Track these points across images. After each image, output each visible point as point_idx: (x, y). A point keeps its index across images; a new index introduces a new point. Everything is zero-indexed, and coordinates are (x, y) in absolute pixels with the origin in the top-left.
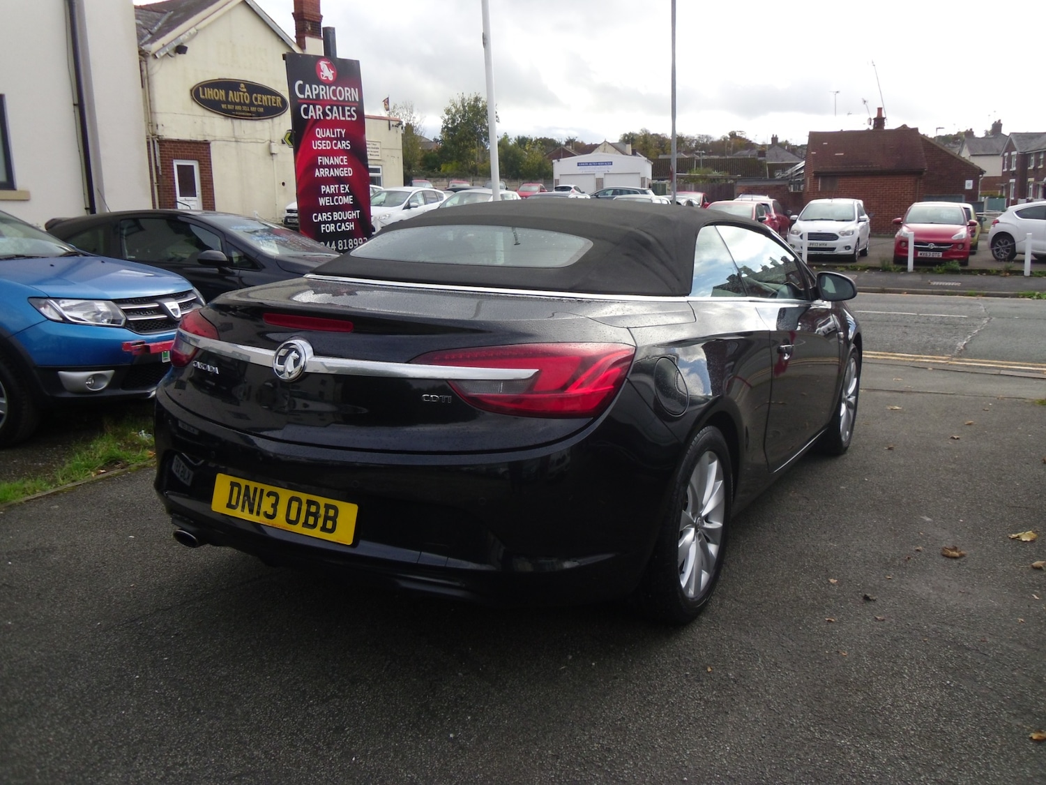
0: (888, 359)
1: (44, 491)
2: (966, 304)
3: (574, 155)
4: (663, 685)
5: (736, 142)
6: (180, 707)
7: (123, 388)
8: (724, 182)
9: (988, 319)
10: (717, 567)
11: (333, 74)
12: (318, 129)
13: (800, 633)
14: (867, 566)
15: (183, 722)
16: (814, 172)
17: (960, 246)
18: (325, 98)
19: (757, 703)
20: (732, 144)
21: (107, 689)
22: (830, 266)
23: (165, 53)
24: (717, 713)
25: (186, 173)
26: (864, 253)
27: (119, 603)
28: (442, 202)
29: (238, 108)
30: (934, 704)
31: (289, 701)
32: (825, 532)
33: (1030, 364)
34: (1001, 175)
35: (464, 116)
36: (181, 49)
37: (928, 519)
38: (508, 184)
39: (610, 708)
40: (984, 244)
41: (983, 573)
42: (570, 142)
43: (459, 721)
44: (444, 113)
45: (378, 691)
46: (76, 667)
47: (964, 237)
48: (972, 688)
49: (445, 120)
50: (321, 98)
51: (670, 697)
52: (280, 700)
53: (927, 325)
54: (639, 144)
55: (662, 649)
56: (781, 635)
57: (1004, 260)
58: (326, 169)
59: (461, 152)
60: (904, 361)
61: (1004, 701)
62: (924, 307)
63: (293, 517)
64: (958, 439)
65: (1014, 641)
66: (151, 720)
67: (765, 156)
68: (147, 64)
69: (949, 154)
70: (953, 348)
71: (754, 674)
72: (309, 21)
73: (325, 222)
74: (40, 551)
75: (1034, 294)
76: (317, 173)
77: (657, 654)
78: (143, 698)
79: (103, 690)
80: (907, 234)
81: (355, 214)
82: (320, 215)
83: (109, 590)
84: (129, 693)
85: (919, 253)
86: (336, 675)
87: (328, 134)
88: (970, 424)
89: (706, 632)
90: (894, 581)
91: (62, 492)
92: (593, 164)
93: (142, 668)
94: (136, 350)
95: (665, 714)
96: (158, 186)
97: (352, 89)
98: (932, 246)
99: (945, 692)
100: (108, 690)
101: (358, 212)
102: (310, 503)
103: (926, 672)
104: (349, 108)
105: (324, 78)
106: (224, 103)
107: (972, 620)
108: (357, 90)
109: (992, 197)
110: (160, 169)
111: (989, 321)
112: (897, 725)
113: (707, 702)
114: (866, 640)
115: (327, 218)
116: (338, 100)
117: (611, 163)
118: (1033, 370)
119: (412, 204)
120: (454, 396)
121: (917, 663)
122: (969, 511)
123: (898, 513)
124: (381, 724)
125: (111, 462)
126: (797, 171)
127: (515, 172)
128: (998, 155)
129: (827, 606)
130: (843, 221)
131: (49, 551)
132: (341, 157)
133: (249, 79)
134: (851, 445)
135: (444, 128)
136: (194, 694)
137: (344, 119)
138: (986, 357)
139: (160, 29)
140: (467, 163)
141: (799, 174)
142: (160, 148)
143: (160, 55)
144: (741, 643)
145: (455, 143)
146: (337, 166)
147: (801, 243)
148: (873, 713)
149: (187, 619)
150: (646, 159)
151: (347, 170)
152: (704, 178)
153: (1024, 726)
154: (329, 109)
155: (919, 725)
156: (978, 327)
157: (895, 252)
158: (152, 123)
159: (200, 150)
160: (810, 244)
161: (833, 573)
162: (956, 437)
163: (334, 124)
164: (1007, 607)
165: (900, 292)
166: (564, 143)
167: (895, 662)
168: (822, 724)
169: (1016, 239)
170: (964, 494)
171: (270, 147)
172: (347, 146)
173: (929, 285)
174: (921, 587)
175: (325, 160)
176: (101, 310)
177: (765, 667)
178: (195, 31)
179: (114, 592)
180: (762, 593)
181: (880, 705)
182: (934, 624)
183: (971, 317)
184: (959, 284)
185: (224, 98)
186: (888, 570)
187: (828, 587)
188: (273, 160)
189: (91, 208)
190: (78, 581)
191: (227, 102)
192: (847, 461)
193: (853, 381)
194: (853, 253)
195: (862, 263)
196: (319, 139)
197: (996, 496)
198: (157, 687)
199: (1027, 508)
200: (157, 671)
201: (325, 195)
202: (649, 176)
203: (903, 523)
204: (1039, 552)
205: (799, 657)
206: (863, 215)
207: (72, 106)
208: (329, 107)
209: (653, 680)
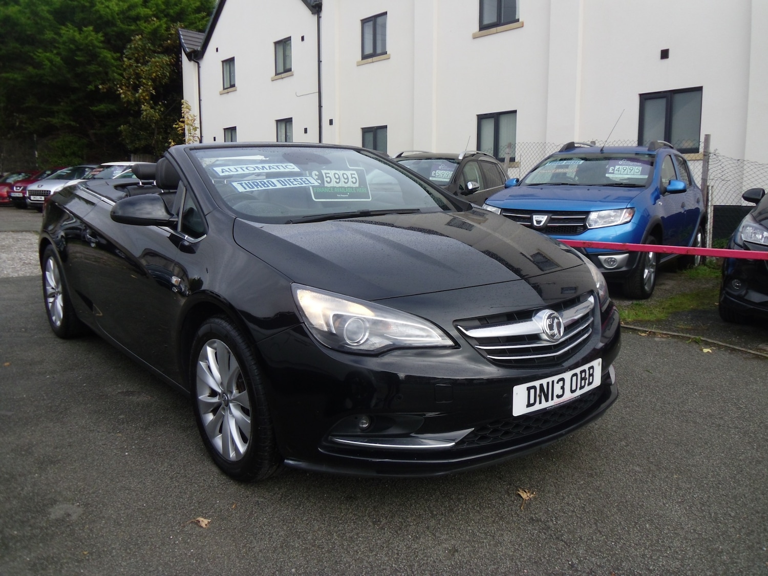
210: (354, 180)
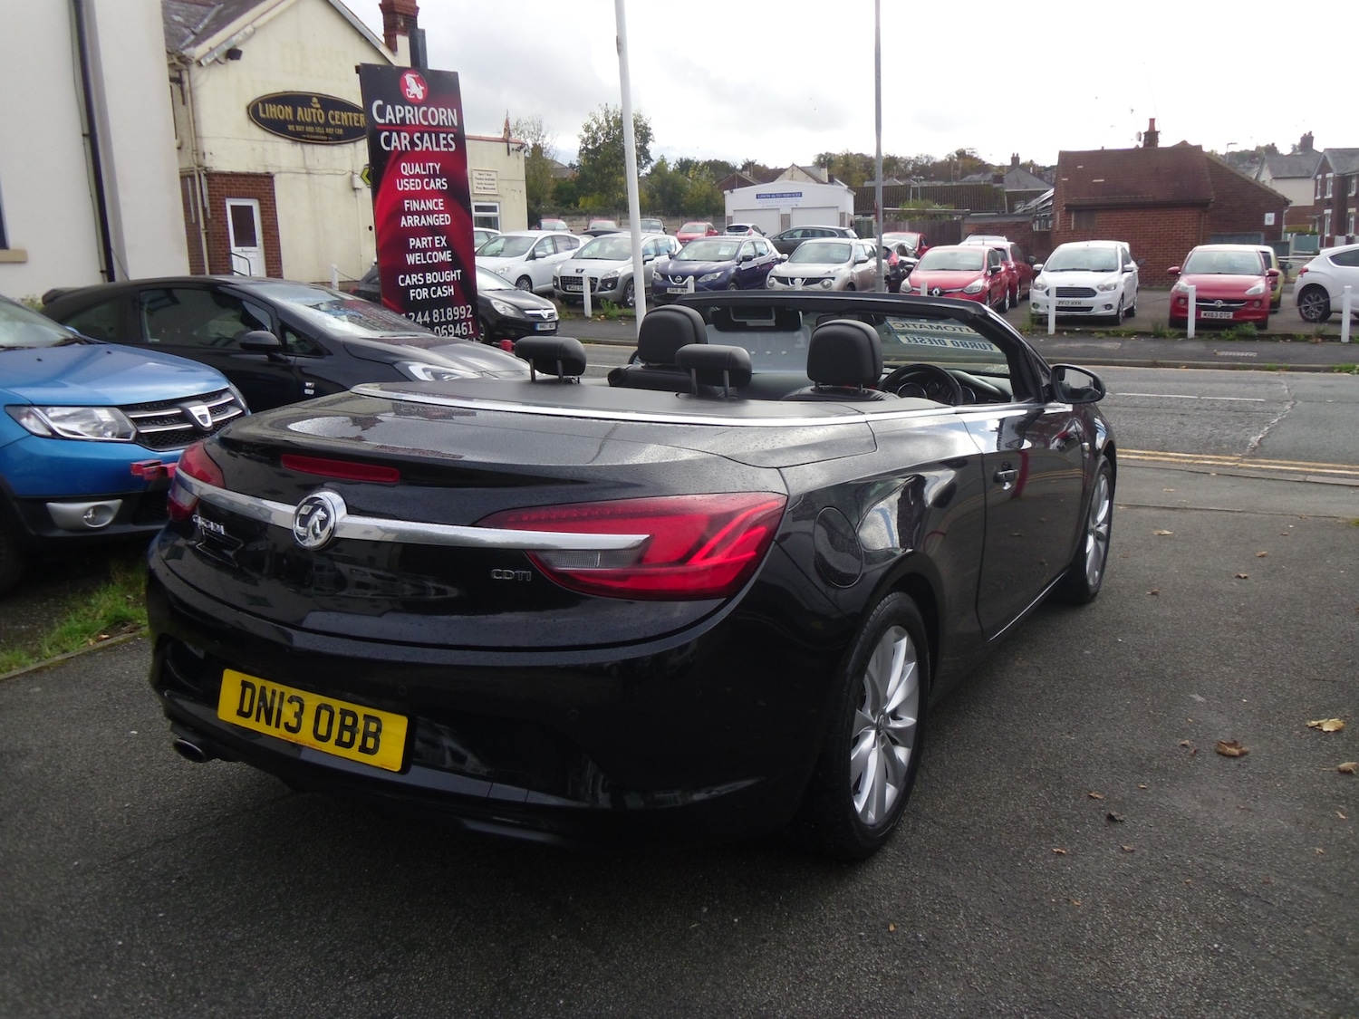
0: (1158, 461)
1: (24, 666)
2: (1263, 382)
3: (752, 184)
4: (827, 952)
5: (966, 163)
6: (173, 987)
7: (135, 523)
8: (948, 218)
9: (1292, 403)
10: (908, 780)
11: (423, 91)
12: (404, 164)
13: (1019, 872)
14: (1114, 770)
15: (175, 1010)
16: (1066, 205)
17: (1257, 304)
18: (413, 123)
19: (954, 979)
20: (960, 166)
21: (76, 961)
22: (1086, 331)
23: (213, 59)
24: (898, 993)
25: (243, 216)
26: (1130, 313)
27: (107, 832)
28: (577, 250)
29: (310, 129)
30: (1195, 979)
31: (322, 977)
32: (1060, 719)
33: (1346, 466)
34: (1313, 204)
35: (608, 133)
36: (233, 54)
37: (1199, 699)
38: (666, 223)
39: (754, 987)
40: (1289, 299)
41: (1270, 779)
42: (749, 166)
43: (547, 1006)
44: (583, 130)
45: (442, 962)
46: (38, 929)
47: (1261, 292)
48: (1248, 954)
49: (583, 140)
50: (408, 122)
51: (835, 969)
52: (308, 976)
53: (1210, 412)
54: (838, 168)
55: (830, 898)
56: (992, 875)
57: (1314, 321)
58: (415, 217)
59: (605, 181)
60: (1180, 463)
61: (1291, 973)
62: (1209, 387)
63: (322, 730)
64: (1245, 577)
65: (1307, 882)
66: (133, 1008)
67: (1002, 182)
68: (189, 74)
69: (1243, 179)
70: (1244, 444)
71: (952, 935)
72: (401, 14)
73: (415, 287)
74: (8, 756)
75: (1354, 368)
76: (403, 222)
77: (823, 904)
78: (124, 974)
79: (71, 964)
80: (1186, 288)
81: (455, 275)
82: (408, 277)
83: (95, 812)
84: (106, 967)
85: (1203, 312)
86: (387, 938)
87: (418, 170)
88: (1263, 556)
89: (891, 871)
90: (1150, 792)
91: (47, 667)
92: (776, 196)
93: (128, 930)
94: (148, 473)
95: (828, 996)
96: (206, 233)
97: (449, 110)
98: (1220, 304)
99: (1212, 962)
100: (77, 963)
101: (459, 271)
102: (344, 713)
103: (1187, 931)
104: (445, 135)
105: (410, 96)
106: (291, 122)
107: (1253, 850)
108: (455, 110)
109: (1301, 233)
110: (209, 211)
111: (1292, 407)
112: (1142, 1010)
113: (885, 977)
114: (1108, 881)
115: (418, 280)
116: (430, 125)
117: (800, 195)
118: (1349, 475)
119: (537, 254)
120: (535, 573)
121: (1176, 917)
122: (1255, 687)
123: (1160, 689)
124: (442, 1010)
125: (117, 623)
126: (1044, 202)
127: (675, 206)
128: (1309, 177)
129: (1058, 830)
130: (1103, 271)
131: (20, 756)
132: (436, 200)
133: (324, 92)
134: (1102, 588)
135: (583, 150)
136: (193, 968)
137: (438, 149)
138: (1288, 456)
139: (206, 28)
140: (613, 195)
141: (1047, 207)
142: (208, 183)
143: (206, 62)
144: (937, 886)
145: (597, 170)
146: (431, 212)
147: (1047, 301)
148: (1111, 993)
149: (196, 854)
150: (846, 187)
151: (443, 217)
152: (922, 214)
153: (1316, 1011)
154: (418, 138)
155: (1172, 1010)
156: (1279, 415)
157: (1172, 312)
158: (197, 150)
159: (261, 185)
160: (1060, 302)
161: (1068, 780)
162: (1242, 575)
163: (425, 157)
164: (1301, 831)
165: (1176, 366)
166: (739, 167)
167: (1145, 916)
168: (1040, 1010)
169: (1331, 294)
170: (1250, 660)
171: (352, 180)
172: (442, 185)
173: (1214, 357)
174: (1184, 802)
175: (415, 205)
176: (104, 420)
177: (968, 923)
178: (252, 30)
179: (101, 816)
180: (971, 811)
181: (1121, 980)
182: (1201, 856)
183: (1270, 401)
184: (1254, 355)
185: (291, 117)
186: (1142, 775)
187: (1060, 801)
188: (356, 196)
189: (109, 272)
190: (55, 799)
191: (295, 122)
192: (1095, 613)
193: (1104, 503)
194: (1115, 313)
195: (1127, 326)
196: (406, 177)
197: (1293, 664)
198: (146, 958)
199: (1333, 682)
200: (147, 934)
201: (415, 250)
202: (851, 210)
203: (1166, 704)
204: (1347, 747)
205: (1014, 909)
206: (1128, 263)
207: (81, 137)
208: (419, 135)
209: (815, 944)
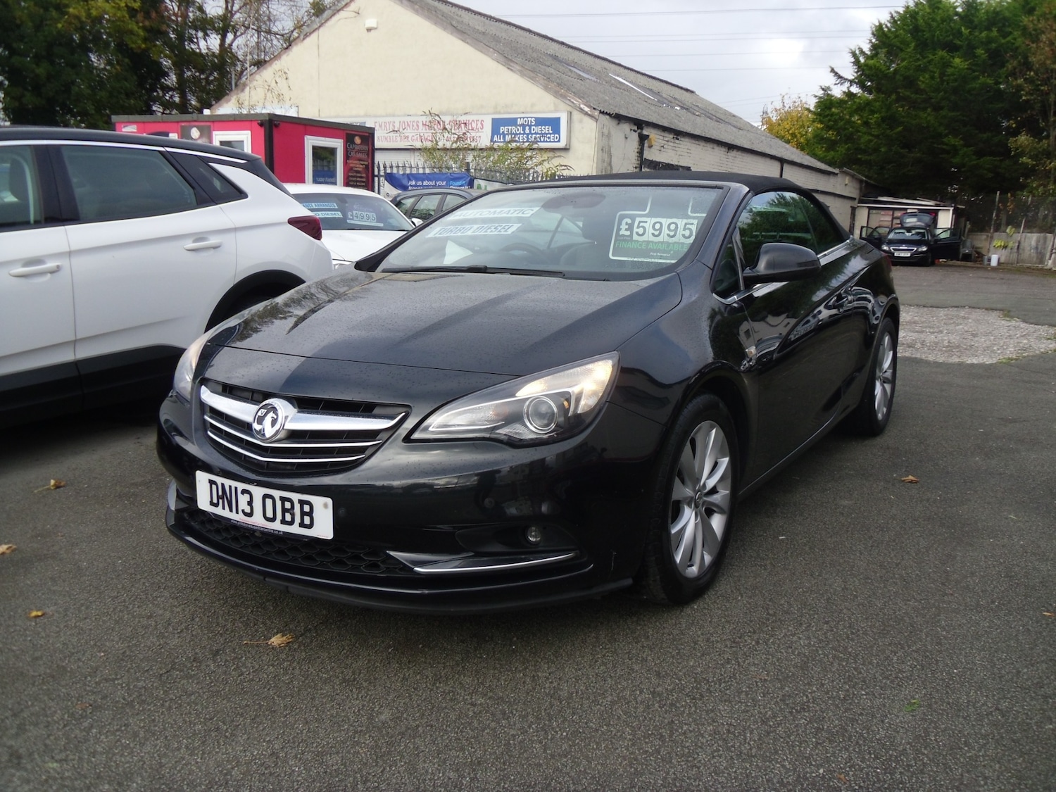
210: (687, 232)
